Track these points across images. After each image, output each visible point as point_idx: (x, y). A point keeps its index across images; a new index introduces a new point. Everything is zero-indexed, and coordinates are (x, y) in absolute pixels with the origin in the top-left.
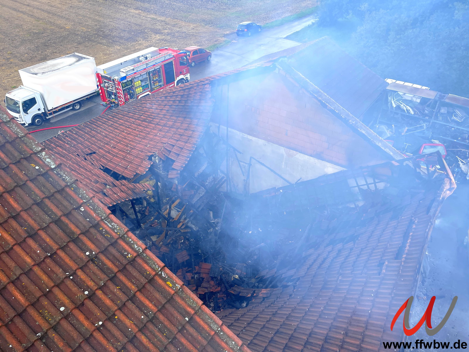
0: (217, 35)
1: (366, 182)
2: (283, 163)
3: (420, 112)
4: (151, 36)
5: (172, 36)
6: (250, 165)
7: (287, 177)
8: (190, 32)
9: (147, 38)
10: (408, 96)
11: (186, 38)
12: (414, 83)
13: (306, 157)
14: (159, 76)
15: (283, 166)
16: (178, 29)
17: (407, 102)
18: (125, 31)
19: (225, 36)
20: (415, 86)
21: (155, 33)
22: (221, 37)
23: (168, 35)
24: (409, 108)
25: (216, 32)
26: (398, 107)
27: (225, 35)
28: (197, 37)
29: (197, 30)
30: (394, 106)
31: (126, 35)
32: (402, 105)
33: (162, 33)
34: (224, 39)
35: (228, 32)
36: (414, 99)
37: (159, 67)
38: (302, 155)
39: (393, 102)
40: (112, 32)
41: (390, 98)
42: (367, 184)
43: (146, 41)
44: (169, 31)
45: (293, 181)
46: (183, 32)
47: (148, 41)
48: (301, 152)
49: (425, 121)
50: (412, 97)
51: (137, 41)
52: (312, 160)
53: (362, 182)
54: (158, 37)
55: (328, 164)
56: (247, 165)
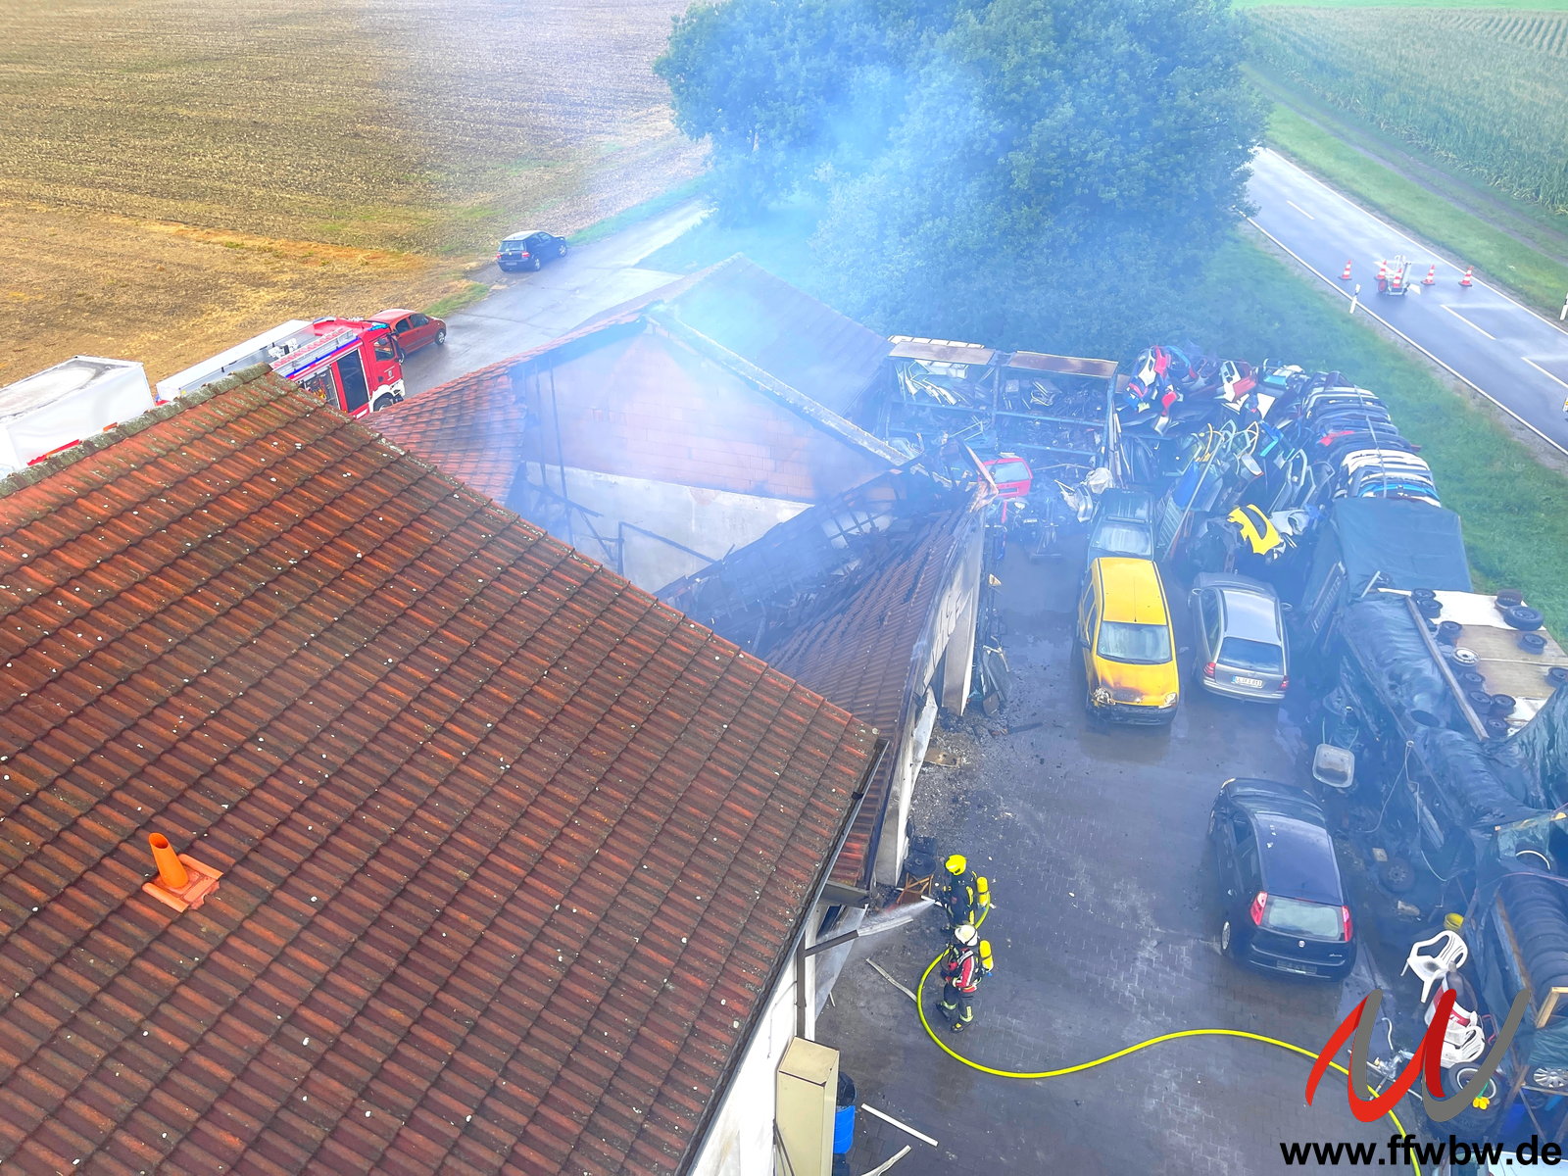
0: (443, 274)
1: (856, 522)
2: (693, 522)
3: (967, 397)
4: (242, 296)
5: (308, 289)
6: (620, 541)
7: (705, 551)
8: (360, 274)
9: (234, 303)
10: (940, 368)
11: (352, 290)
12: (950, 340)
13: (737, 498)
14: (328, 392)
15: (693, 528)
16: (321, 269)
17: (940, 379)
18: (154, 288)
19: (467, 274)
20: (953, 344)
21: (253, 285)
22: (455, 279)
23: (294, 287)
24: (944, 392)
25: (438, 266)
26: (922, 393)
27: (466, 272)
28: (384, 286)
29: (379, 266)
30: (913, 391)
31: (165, 299)
32: (929, 388)
33: (275, 284)
34: (464, 283)
35: (473, 264)
36: (953, 372)
37: (325, 369)
38: (728, 495)
39: (908, 382)
40: (113, 295)
41: (900, 376)
42: (858, 525)
43: (232, 310)
44: (296, 276)
45: (718, 555)
46: (338, 276)
47: (238, 309)
48: (725, 490)
49: (981, 416)
50: (947, 369)
51: (202, 312)
52: (750, 501)
53: (848, 524)
54: (266, 296)
55: (783, 503)
56: (613, 544)
